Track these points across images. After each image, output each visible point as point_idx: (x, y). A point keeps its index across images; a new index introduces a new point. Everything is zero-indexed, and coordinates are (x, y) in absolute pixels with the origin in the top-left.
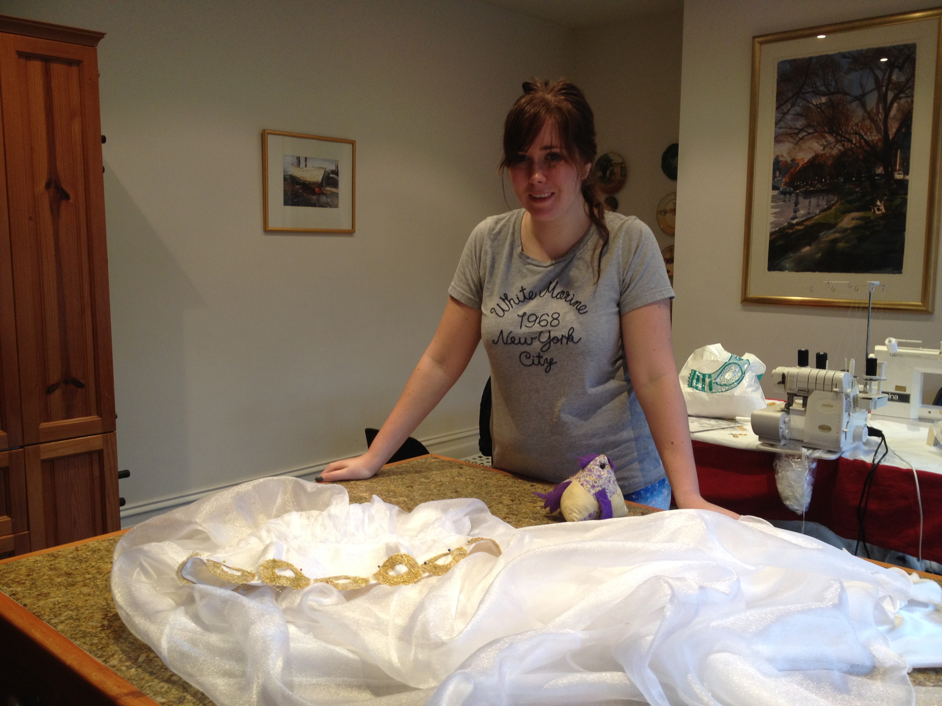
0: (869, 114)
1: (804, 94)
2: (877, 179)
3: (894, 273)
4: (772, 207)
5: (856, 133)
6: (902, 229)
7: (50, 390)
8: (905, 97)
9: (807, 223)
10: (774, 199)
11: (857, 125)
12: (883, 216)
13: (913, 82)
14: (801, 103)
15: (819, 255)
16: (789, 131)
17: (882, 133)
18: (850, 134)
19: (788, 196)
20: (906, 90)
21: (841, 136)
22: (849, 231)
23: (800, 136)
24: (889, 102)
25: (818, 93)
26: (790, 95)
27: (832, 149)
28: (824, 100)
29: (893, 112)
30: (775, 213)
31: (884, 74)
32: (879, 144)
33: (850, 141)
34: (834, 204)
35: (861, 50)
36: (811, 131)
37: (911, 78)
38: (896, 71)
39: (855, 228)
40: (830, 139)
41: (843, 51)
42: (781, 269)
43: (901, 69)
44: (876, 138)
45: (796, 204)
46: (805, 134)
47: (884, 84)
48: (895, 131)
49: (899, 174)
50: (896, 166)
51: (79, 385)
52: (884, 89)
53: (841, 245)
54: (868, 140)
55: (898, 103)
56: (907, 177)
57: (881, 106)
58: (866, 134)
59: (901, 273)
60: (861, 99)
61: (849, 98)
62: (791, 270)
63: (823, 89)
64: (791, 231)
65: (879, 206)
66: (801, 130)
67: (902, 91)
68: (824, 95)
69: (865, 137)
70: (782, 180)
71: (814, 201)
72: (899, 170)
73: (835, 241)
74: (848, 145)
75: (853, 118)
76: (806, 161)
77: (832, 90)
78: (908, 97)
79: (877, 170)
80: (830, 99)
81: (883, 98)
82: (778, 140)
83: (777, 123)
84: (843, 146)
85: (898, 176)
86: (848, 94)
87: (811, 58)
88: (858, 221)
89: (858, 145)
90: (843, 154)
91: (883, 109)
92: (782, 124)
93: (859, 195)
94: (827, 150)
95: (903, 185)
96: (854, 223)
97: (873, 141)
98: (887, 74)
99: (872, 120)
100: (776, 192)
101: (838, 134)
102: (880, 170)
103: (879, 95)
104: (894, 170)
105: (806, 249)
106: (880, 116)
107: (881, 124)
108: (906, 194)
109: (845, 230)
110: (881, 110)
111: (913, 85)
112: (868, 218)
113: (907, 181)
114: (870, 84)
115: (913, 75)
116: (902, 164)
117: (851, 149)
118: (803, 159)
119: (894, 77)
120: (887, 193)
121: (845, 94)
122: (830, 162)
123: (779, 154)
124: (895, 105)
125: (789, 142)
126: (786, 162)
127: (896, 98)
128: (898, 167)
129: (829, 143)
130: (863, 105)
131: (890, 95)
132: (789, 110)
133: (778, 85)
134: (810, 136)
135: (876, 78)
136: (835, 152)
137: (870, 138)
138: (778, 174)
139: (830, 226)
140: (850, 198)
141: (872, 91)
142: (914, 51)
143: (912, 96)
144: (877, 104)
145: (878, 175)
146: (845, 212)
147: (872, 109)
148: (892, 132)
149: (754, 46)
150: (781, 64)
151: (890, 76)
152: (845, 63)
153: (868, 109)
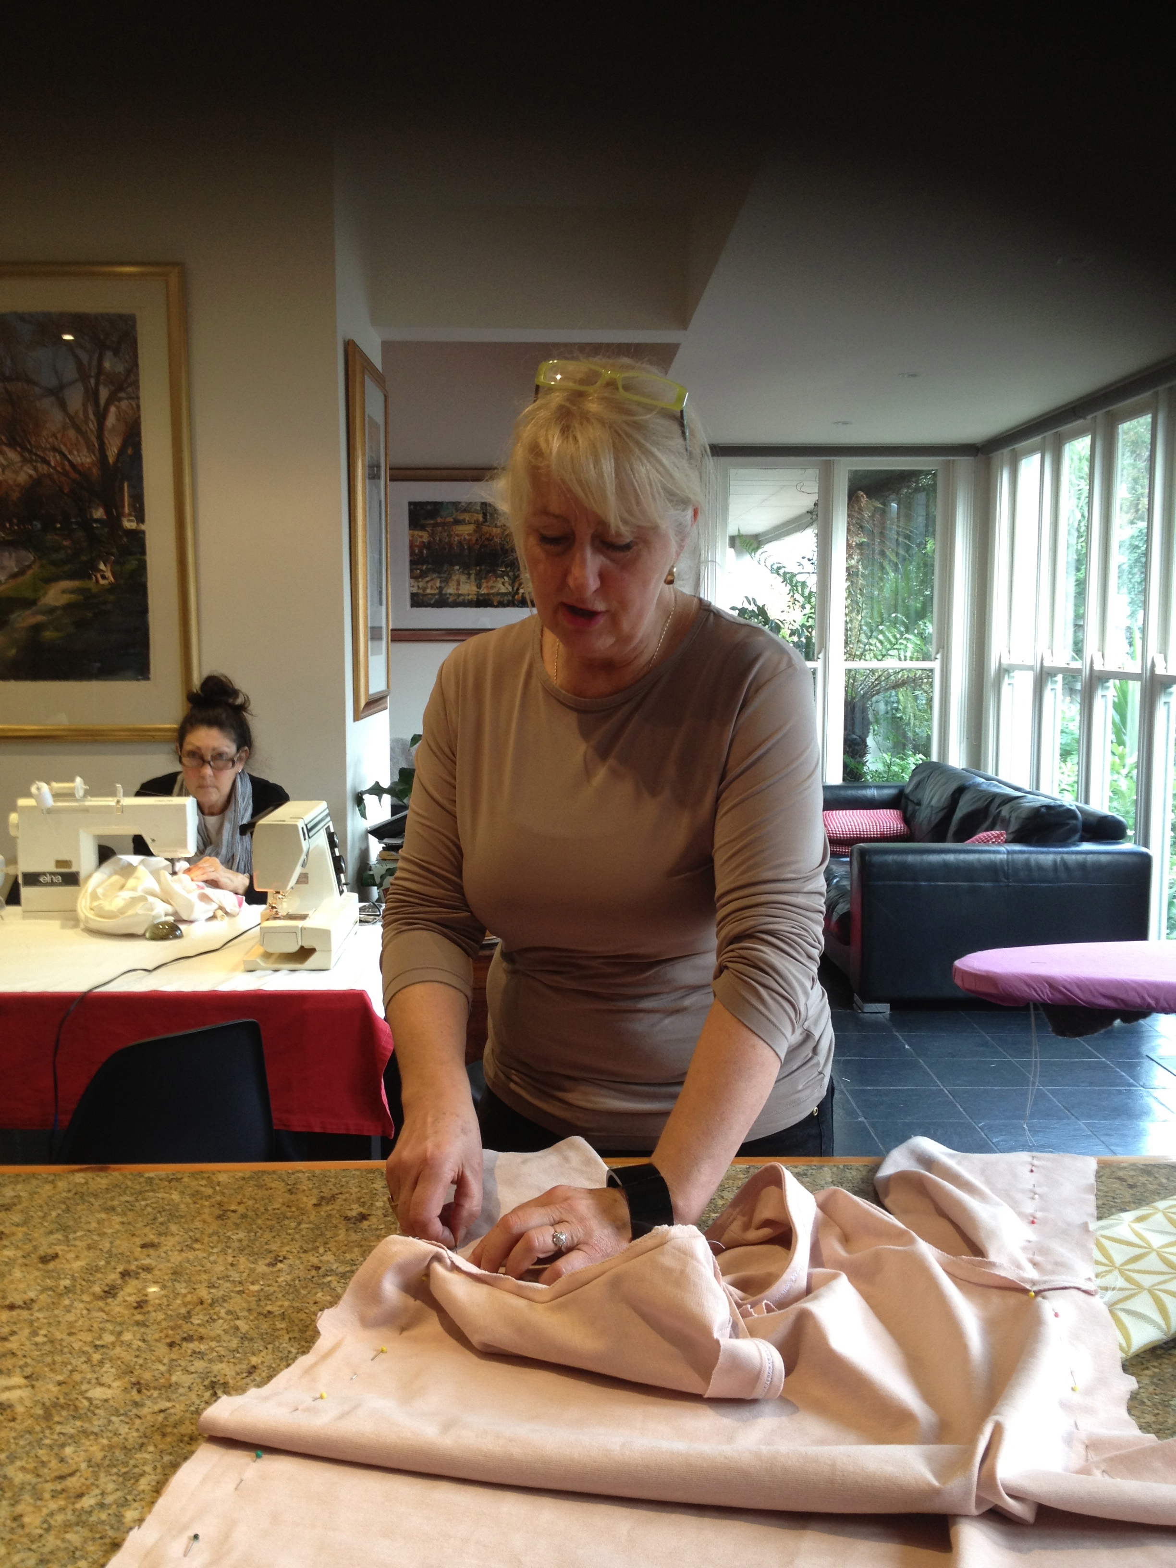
0: (71, 419)
2: (97, 528)
3: (138, 680)
5: (55, 449)
6: (143, 611)
8: (127, 399)
11: (54, 436)
12: (112, 589)
13: (137, 375)
15: (14, 651)
17: (97, 453)
18: (44, 450)
20: (127, 387)
21: (30, 452)
22: (59, 612)
24: (102, 401)
27: (16, 473)
29: (111, 420)
31: (91, 359)
32: (94, 470)
33: (47, 463)
34: (29, 567)
37: (133, 367)
38: (109, 354)
39: (68, 607)
40: (13, 455)
41: (20, 310)
43: (116, 352)
44: (88, 460)
47: (93, 374)
48: (116, 452)
49: (129, 521)
50: (123, 507)
52: (92, 381)
53: (48, 634)
54: (74, 461)
55: (118, 408)
56: (143, 527)
57: (90, 408)
58: (71, 452)
59: (147, 678)
60: (57, 393)
61: (37, 390)
65: (102, 571)
67: (121, 388)
69: (69, 456)
72: (130, 515)
73: (37, 628)
74: (43, 468)
75: (48, 425)
77: (7, 373)
78: (132, 398)
79: (94, 511)
81: (92, 395)
84: (35, 469)
85: (129, 524)
86: (35, 384)
88: (72, 596)
89: (59, 469)
90: (36, 483)
91: (94, 414)
93: (69, 552)
94: (9, 475)
95: (137, 540)
96: (66, 598)
97: (82, 464)
98: (96, 357)
99: (79, 430)
101: (24, 448)
102: (99, 513)
103: (87, 390)
104: (120, 515)
106: (91, 426)
107: (94, 439)
108: (143, 552)
109: (51, 610)
110: (92, 416)
111: (137, 380)
112: (88, 590)
113: (143, 532)
114: (70, 372)
115: (136, 365)
116: (132, 506)
117: (50, 476)
119: (107, 365)
120: (114, 550)
121: (30, 381)
122: (15, 495)
124: (113, 409)
127: (113, 398)
128: (127, 510)
129: (11, 463)
130: (62, 405)
131: (104, 393)
135: (79, 363)
136: (22, 478)
137: (78, 459)
139: (29, 603)
140: (55, 556)
141: (73, 382)
142: (134, 327)
143: (138, 398)
144: (85, 406)
145: (97, 521)
146: (50, 580)
147: (76, 412)
148: (112, 452)
151: (101, 361)
152: (24, 330)
153: (71, 413)
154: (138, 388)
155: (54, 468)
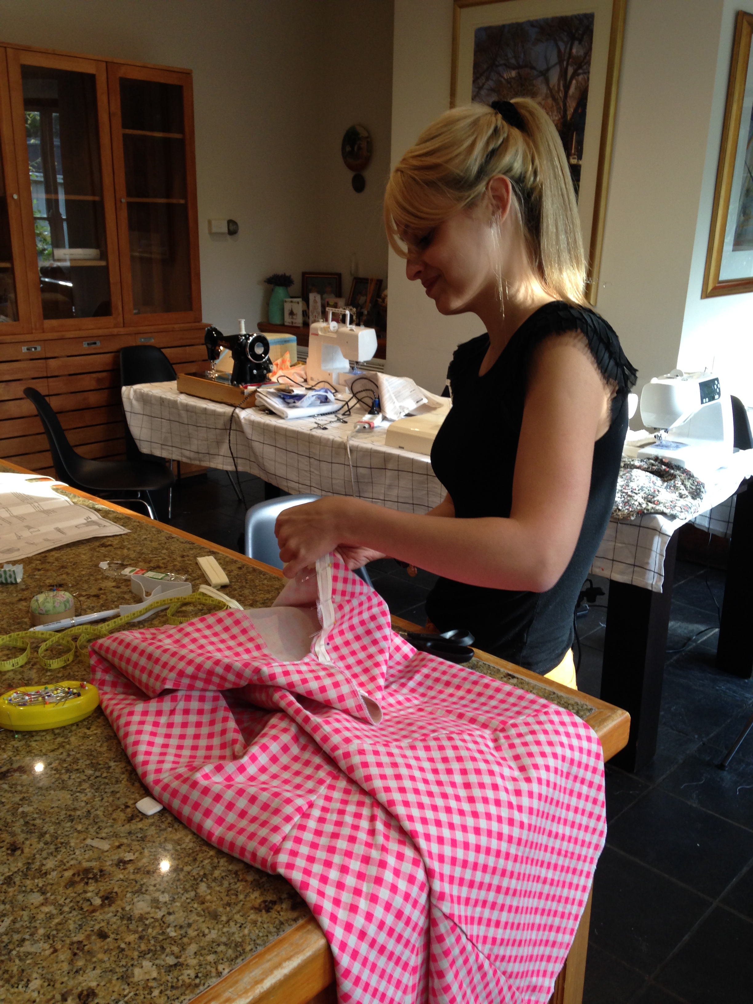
0: (550, 90)
1: (497, 66)
8: (583, 74)
13: (590, 56)
14: (494, 76)
17: (562, 112)
20: (584, 65)
24: (569, 78)
25: (509, 67)
26: (485, 67)
28: (513, 74)
29: (572, 90)
31: (566, 48)
37: (589, 52)
38: (576, 43)
41: (532, 18)
43: (580, 41)
44: (557, 118)
47: (566, 58)
48: (572, 111)
49: (574, 158)
52: (565, 63)
55: (577, 81)
56: (580, 162)
57: (562, 83)
60: (545, 74)
61: (535, 73)
63: (513, 61)
67: (580, 67)
68: (514, 69)
72: (575, 154)
75: (538, 96)
77: (521, 63)
78: (585, 73)
80: (519, 73)
81: (563, 73)
85: (574, 161)
87: (504, 26)
91: (563, 86)
95: (577, 171)
98: (569, 46)
99: (554, 99)
103: (561, 70)
106: (561, 95)
107: (561, 104)
108: (579, 180)
110: (562, 88)
111: (590, 60)
113: (581, 166)
114: (554, 59)
115: (590, 49)
116: (576, 148)
119: (574, 51)
121: (533, 68)
124: (574, 82)
127: (575, 74)
128: (573, 151)
130: (547, 81)
131: (570, 71)
132: (484, 84)
133: (475, 55)
135: (559, 51)
141: (555, 65)
142: (592, 23)
143: (589, 72)
144: (559, 81)
147: (554, 86)
148: (570, 111)
149: (454, 10)
150: (479, 31)
151: (571, 49)
152: (533, 33)
153: (551, 86)
154: (590, 65)
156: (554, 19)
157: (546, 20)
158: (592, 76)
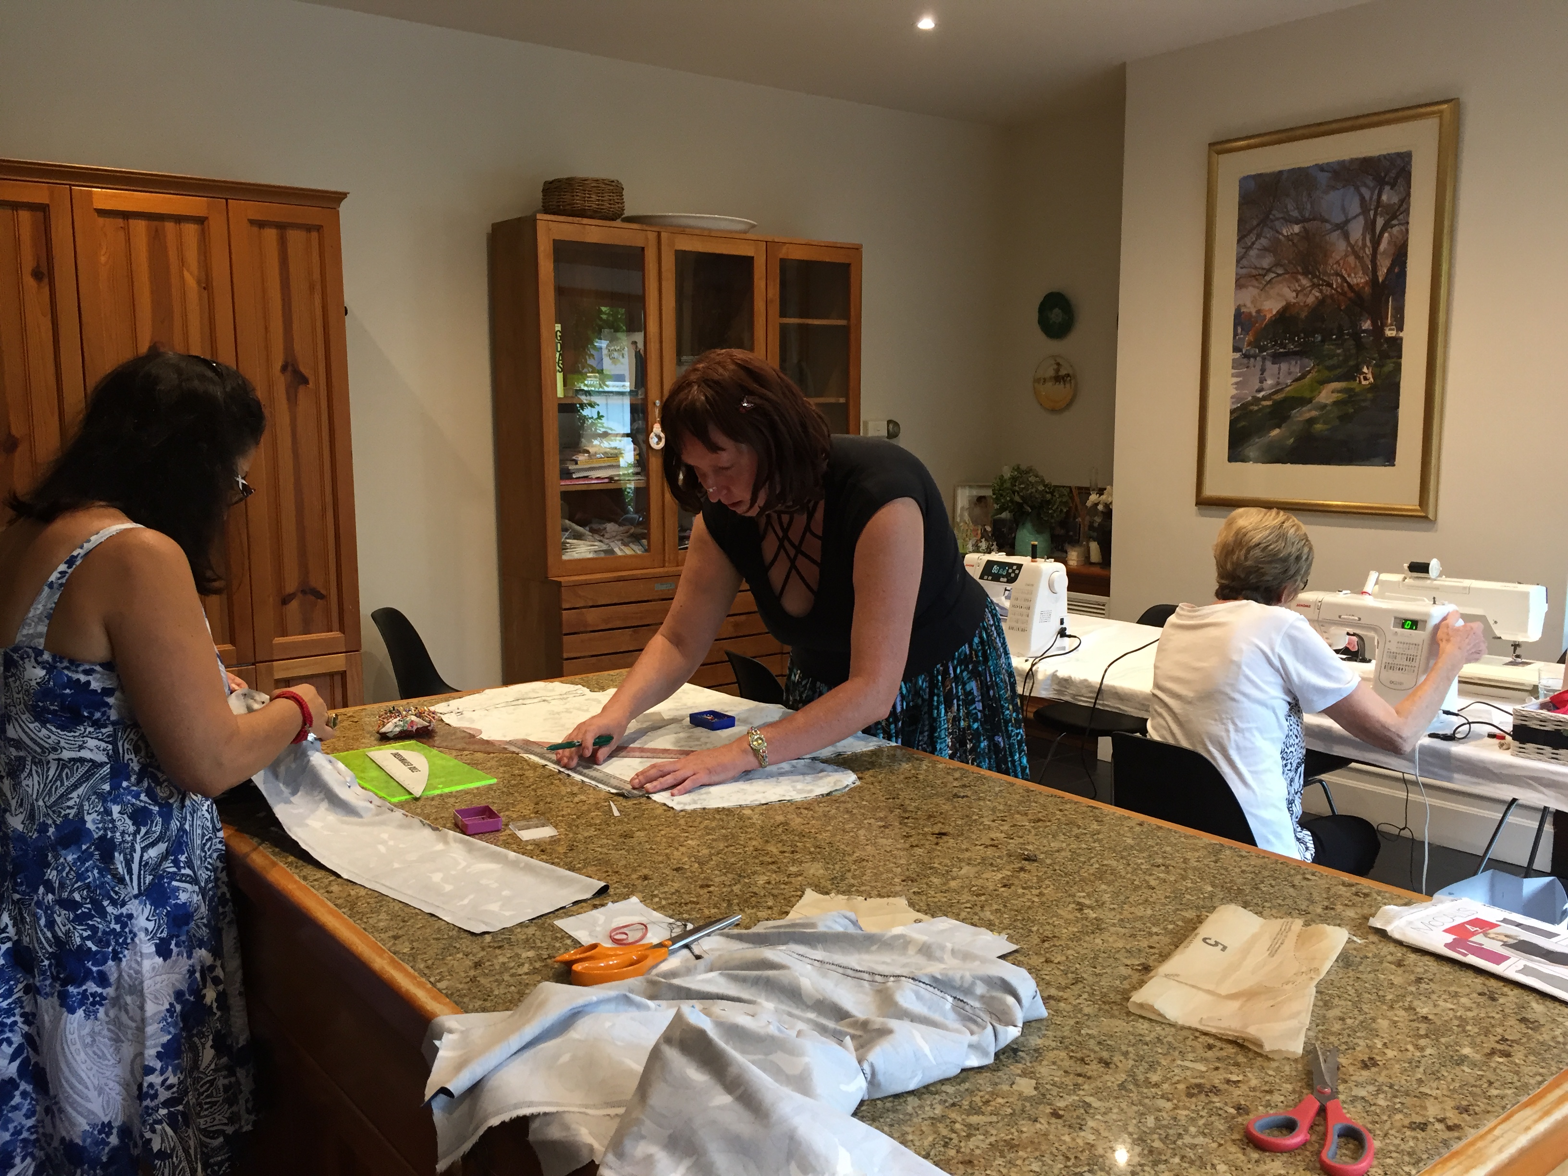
0: (1352, 247)
1: (1272, 221)
2: (1364, 337)
3: (1386, 466)
4: (1233, 376)
5: (1338, 274)
6: (1395, 406)
7: (285, 601)
8: (1399, 225)
9: (1276, 397)
10: (1236, 364)
11: (1338, 263)
12: (1373, 388)
13: (1408, 203)
14: (1268, 233)
15: (1292, 440)
16: (1254, 272)
17: (1370, 274)
18: (1329, 275)
19: (1252, 360)
20: (1400, 215)
21: (1319, 278)
22: (1329, 408)
23: (1268, 278)
24: (1378, 231)
25: (1290, 221)
26: (1255, 223)
27: (1307, 296)
28: (1297, 229)
29: (1383, 246)
30: (1236, 383)
31: (1372, 194)
32: (1367, 289)
33: (1330, 285)
34: (1309, 372)
35: (1344, 161)
36: (1280, 271)
37: (1406, 198)
38: (1387, 188)
39: (1335, 403)
40: (1305, 282)
41: (1320, 162)
42: (1244, 460)
43: (1393, 187)
44: (1362, 281)
45: (1263, 371)
46: (1273, 275)
47: (1373, 207)
48: (1386, 271)
49: (1390, 330)
50: (1387, 318)
51: (320, 596)
52: (1372, 213)
53: (1319, 427)
54: (1352, 283)
55: (1391, 236)
56: (1401, 334)
57: (1368, 237)
58: (1349, 275)
59: (1394, 465)
60: (1343, 228)
61: (1328, 226)
62: (1256, 461)
63: (1295, 214)
64: (1256, 408)
65: (1366, 374)
66: (1269, 270)
67: (1394, 217)
68: (1297, 223)
69: (1348, 279)
70: (1244, 339)
71: (1284, 366)
72: (1391, 325)
73: (1311, 421)
74: (1327, 291)
75: (1334, 254)
76: (1274, 312)
77: (1307, 215)
78: (1403, 224)
79: (1363, 324)
80: (1304, 228)
81: (1370, 226)
82: (1240, 284)
83: (1238, 261)
84: (1321, 291)
85: (1390, 333)
86: (1327, 221)
87: (1281, 172)
88: (1340, 395)
89: (1339, 290)
90: (1321, 302)
91: (1371, 241)
92: (1244, 262)
93: (1341, 358)
94: (1300, 297)
95: (1396, 344)
96: (1335, 396)
97: (1358, 284)
98: (1376, 192)
99: (1357, 257)
100: (1238, 355)
101: (1314, 276)
102: (1367, 325)
103: (1366, 223)
104: (1384, 325)
105: (1276, 432)
106: (1367, 251)
107: (1368, 262)
108: (1400, 357)
109: (1324, 407)
110: (1368, 243)
111: (1408, 208)
112: (1352, 390)
113: (1401, 339)
114: (1355, 207)
115: (1408, 195)
116: (1394, 316)
117: (1332, 296)
118: (1271, 310)
119: (1384, 198)
120: (1376, 355)
121: (1324, 220)
122: (1303, 315)
123: (1241, 303)
124: (1386, 235)
125: (1254, 286)
126: (1250, 313)
127: (1387, 226)
128: (1389, 321)
129: (1303, 288)
130: (1346, 236)
131: (1380, 222)
132: (1253, 243)
133: (1240, 209)
134: (1280, 278)
135: (1362, 199)
136: (1311, 300)
137: (1355, 280)
138: (1239, 330)
139: (1303, 401)
140: (1330, 363)
141: (1356, 216)
142: (1409, 163)
143: (1408, 223)
144: (1364, 235)
145: (1364, 331)
146: (1323, 382)
147: (1357, 241)
148: (1382, 272)
149: (1209, 157)
150: (1244, 181)
151: (1380, 196)
152: (1323, 178)
153: (1352, 242)
154: (1408, 214)
155: (1336, 290)
156: (1352, 161)
157: (1342, 163)
158: (1412, 228)
